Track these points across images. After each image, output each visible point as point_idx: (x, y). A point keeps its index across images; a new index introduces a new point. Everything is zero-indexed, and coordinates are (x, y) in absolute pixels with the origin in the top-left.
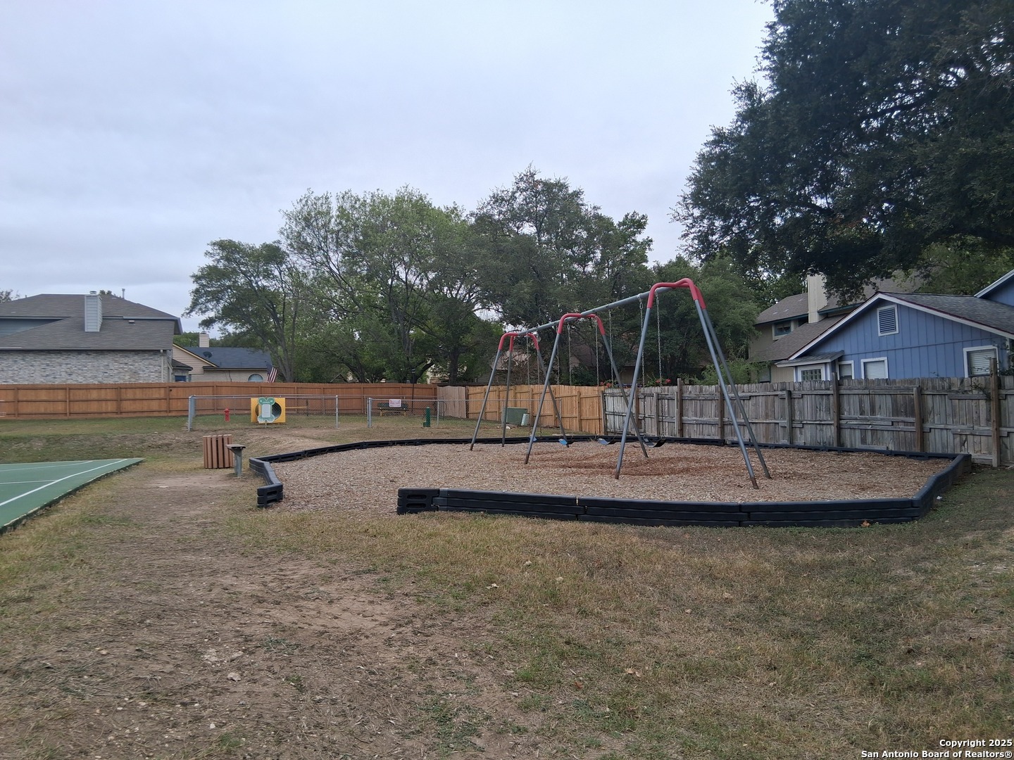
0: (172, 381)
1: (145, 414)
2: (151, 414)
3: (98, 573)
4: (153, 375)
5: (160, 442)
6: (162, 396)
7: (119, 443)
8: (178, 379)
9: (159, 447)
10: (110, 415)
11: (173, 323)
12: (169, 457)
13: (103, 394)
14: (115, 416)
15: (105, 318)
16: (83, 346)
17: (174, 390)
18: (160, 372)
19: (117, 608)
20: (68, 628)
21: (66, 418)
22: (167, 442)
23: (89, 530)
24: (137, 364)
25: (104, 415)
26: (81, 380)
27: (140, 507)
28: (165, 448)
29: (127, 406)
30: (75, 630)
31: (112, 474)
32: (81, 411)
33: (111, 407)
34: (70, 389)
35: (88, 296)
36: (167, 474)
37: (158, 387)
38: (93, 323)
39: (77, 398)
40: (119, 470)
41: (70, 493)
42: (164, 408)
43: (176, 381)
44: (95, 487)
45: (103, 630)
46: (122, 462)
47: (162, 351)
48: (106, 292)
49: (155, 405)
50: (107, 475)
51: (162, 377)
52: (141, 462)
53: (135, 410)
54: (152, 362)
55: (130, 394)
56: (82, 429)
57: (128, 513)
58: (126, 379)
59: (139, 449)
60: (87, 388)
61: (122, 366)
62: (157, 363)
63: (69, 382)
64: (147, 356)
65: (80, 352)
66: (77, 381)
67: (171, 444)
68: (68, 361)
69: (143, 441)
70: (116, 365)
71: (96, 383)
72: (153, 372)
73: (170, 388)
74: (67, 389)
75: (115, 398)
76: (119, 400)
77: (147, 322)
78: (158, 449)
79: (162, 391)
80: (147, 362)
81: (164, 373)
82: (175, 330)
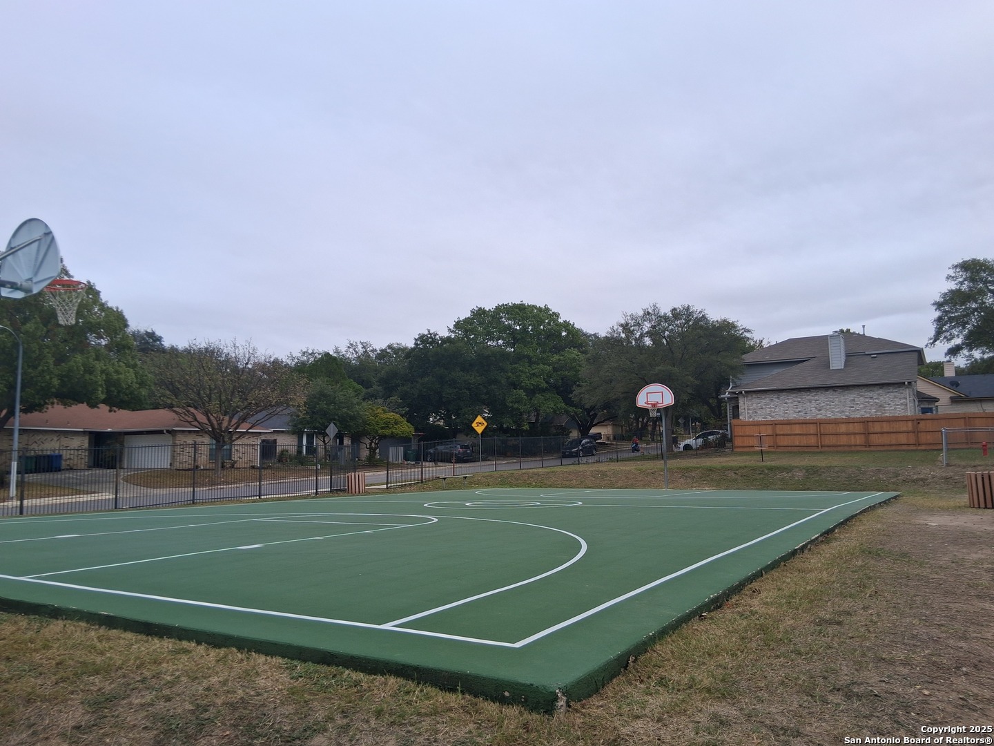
0: (919, 414)
1: (894, 448)
2: (900, 448)
3: (895, 607)
4: (899, 408)
5: (915, 477)
6: (910, 429)
7: (873, 476)
8: (924, 411)
9: (913, 481)
10: (859, 448)
11: (916, 354)
12: (926, 493)
13: (851, 428)
14: (864, 449)
15: (848, 355)
16: (829, 383)
17: (922, 423)
18: (906, 405)
19: (927, 648)
20: (884, 659)
21: (819, 450)
22: (922, 476)
23: (872, 562)
24: (882, 398)
25: (853, 448)
26: (829, 414)
27: (915, 544)
28: (921, 483)
29: (875, 439)
30: (891, 662)
31: (874, 506)
32: (831, 444)
33: (859, 440)
34: (820, 423)
35: (831, 336)
36: (931, 511)
37: (905, 419)
38: (837, 361)
39: (827, 432)
40: (880, 503)
41: (842, 523)
42: (912, 441)
43: (923, 413)
44: (864, 518)
45: (918, 669)
46: (879, 496)
47: (906, 383)
48: (845, 330)
49: (903, 439)
50: (870, 507)
51: (908, 409)
52: (898, 496)
53: (883, 443)
54: (897, 394)
55: (877, 427)
56: (836, 461)
57: (905, 549)
58: (873, 413)
59: (894, 483)
60: (836, 422)
61: (867, 400)
62: (902, 396)
63: (819, 417)
64: (891, 389)
65: (827, 388)
66: (826, 416)
67: (927, 479)
68: (816, 398)
69: (897, 475)
70: (862, 400)
71: (844, 417)
72: (899, 405)
73: (918, 421)
74: (818, 423)
75: (862, 431)
76: (867, 434)
77: (889, 355)
78: (913, 484)
79: (910, 424)
80: (892, 395)
81: (910, 405)
82: (918, 362)
